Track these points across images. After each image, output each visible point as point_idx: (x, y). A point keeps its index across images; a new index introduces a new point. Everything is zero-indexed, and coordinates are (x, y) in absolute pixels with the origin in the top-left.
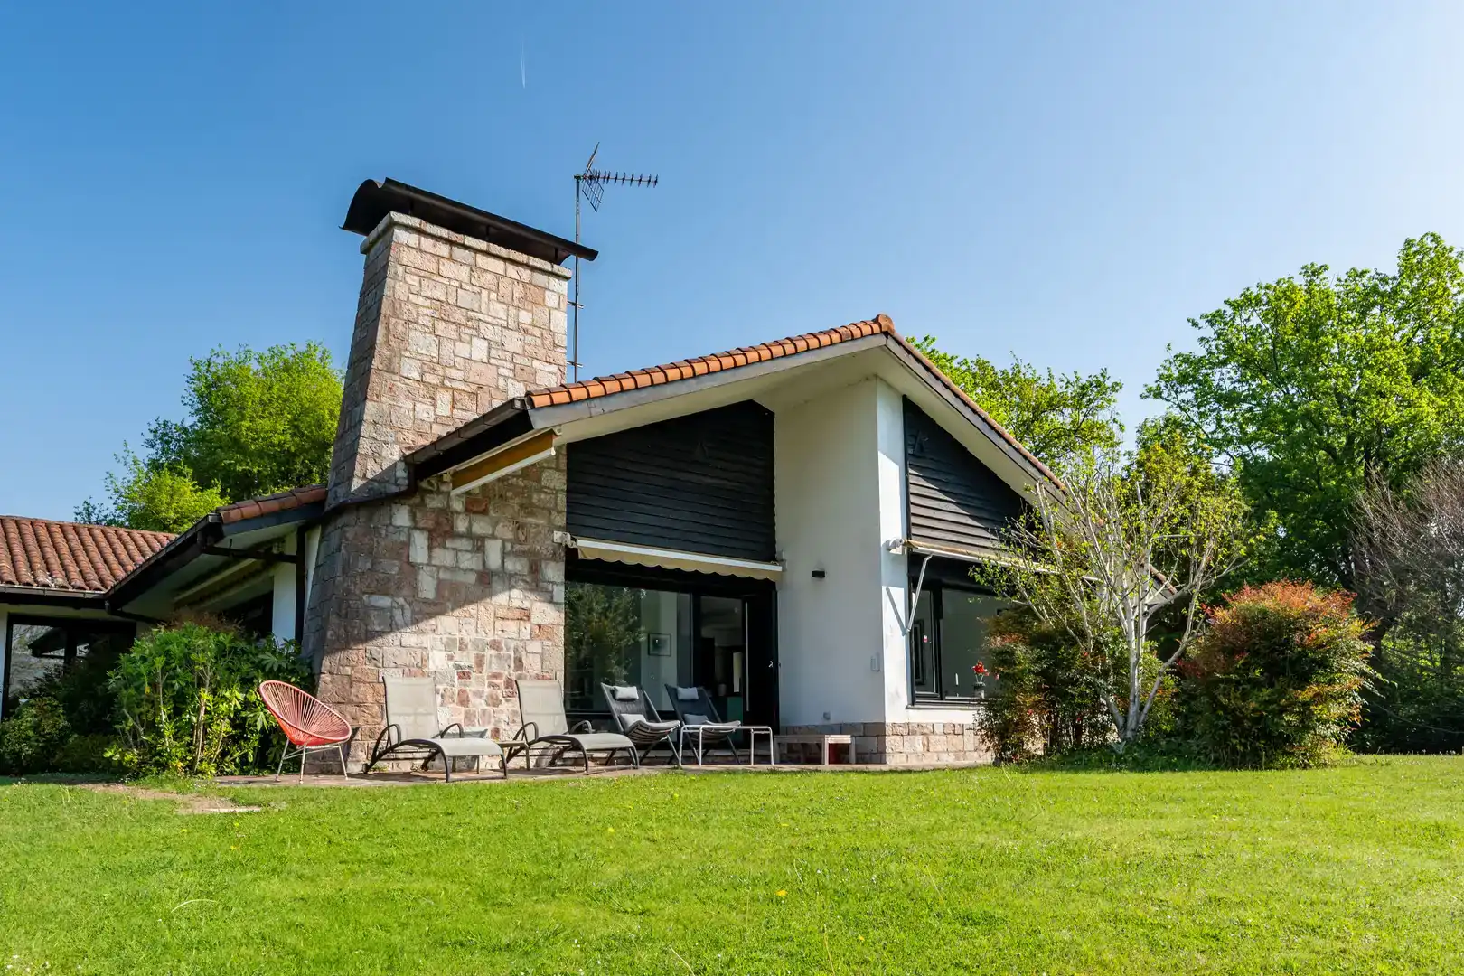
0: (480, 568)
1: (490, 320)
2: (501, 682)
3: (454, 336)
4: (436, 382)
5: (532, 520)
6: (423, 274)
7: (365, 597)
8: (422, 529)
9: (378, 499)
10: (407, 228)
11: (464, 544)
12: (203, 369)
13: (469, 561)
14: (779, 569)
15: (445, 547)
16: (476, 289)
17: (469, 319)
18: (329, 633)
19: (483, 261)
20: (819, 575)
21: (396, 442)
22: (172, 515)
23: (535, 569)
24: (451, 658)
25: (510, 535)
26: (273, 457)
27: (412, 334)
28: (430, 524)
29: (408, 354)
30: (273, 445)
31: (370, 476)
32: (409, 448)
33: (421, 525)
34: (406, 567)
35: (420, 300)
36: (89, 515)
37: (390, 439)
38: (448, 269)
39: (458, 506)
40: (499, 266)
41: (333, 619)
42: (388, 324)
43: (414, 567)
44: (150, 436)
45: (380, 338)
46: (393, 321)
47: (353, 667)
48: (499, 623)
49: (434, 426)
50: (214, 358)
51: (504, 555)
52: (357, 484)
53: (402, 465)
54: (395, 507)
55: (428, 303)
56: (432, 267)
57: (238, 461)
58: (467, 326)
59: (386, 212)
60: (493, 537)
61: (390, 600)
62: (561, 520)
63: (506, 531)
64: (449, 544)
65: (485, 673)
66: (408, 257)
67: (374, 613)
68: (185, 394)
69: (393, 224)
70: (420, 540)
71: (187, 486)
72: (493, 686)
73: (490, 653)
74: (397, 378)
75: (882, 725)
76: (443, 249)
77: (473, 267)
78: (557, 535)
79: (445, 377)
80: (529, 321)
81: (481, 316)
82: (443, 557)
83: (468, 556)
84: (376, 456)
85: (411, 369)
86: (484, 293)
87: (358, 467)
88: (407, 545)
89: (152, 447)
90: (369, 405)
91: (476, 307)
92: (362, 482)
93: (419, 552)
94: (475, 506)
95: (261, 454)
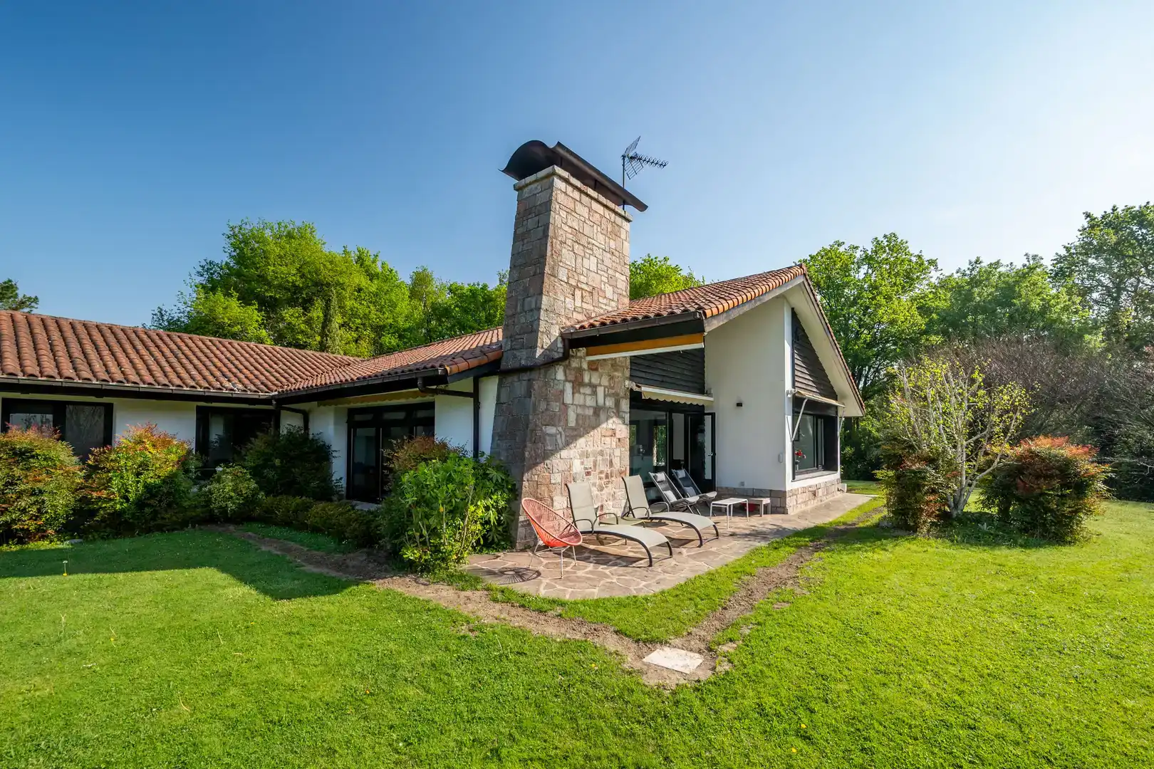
0: (594, 405)
1: (598, 245)
2: (603, 476)
3: (583, 254)
4: (574, 284)
5: (616, 374)
6: (568, 210)
7: (543, 428)
8: (569, 381)
9: (550, 363)
10: (561, 178)
11: (588, 390)
12: (237, 230)
13: (590, 402)
14: (711, 399)
15: (580, 393)
16: (592, 224)
17: (589, 243)
18: (527, 454)
19: (595, 206)
20: (739, 405)
21: (557, 324)
22: (226, 321)
23: (617, 404)
24: (582, 463)
25: (607, 384)
26: (287, 289)
27: (564, 250)
28: (573, 379)
29: (561, 264)
30: (288, 281)
31: (545, 347)
32: (563, 328)
33: (569, 379)
34: (563, 407)
35: (566, 228)
36: (162, 315)
37: (554, 322)
38: (580, 208)
39: (585, 366)
40: (600, 209)
41: (529, 445)
42: (552, 243)
43: (566, 406)
44: (200, 269)
45: (549, 253)
46: (554, 240)
47: (538, 475)
48: (603, 439)
49: (574, 313)
50: (244, 226)
51: (605, 396)
52: (539, 352)
53: (560, 339)
54: (557, 367)
55: (570, 230)
56: (571, 206)
57: (267, 291)
58: (587, 248)
59: (551, 164)
60: (600, 385)
61: (555, 429)
62: (627, 373)
63: (605, 381)
64: (582, 390)
65: (598, 471)
66: (561, 197)
67: (547, 438)
68: (226, 246)
69: (554, 174)
70: (569, 387)
71: (234, 303)
72: (600, 478)
73: (600, 458)
74: (556, 280)
75: (785, 492)
76: (576, 195)
77: (590, 209)
78: (627, 383)
79: (579, 281)
80: (614, 247)
81: (594, 242)
82: (579, 399)
83: (590, 397)
84: (548, 333)
85: (562, 274)
86: (595, 226)
87: (539, 340)
88: (562, 392)
89: (202, 276)
90: (544, 298)
91: (591, 236)
92: (542, 351)
93: (568, 398)
94: (593, 367)
95: (280, 286)
